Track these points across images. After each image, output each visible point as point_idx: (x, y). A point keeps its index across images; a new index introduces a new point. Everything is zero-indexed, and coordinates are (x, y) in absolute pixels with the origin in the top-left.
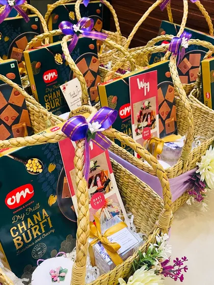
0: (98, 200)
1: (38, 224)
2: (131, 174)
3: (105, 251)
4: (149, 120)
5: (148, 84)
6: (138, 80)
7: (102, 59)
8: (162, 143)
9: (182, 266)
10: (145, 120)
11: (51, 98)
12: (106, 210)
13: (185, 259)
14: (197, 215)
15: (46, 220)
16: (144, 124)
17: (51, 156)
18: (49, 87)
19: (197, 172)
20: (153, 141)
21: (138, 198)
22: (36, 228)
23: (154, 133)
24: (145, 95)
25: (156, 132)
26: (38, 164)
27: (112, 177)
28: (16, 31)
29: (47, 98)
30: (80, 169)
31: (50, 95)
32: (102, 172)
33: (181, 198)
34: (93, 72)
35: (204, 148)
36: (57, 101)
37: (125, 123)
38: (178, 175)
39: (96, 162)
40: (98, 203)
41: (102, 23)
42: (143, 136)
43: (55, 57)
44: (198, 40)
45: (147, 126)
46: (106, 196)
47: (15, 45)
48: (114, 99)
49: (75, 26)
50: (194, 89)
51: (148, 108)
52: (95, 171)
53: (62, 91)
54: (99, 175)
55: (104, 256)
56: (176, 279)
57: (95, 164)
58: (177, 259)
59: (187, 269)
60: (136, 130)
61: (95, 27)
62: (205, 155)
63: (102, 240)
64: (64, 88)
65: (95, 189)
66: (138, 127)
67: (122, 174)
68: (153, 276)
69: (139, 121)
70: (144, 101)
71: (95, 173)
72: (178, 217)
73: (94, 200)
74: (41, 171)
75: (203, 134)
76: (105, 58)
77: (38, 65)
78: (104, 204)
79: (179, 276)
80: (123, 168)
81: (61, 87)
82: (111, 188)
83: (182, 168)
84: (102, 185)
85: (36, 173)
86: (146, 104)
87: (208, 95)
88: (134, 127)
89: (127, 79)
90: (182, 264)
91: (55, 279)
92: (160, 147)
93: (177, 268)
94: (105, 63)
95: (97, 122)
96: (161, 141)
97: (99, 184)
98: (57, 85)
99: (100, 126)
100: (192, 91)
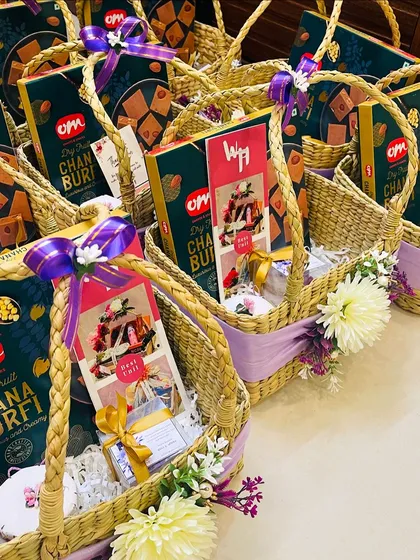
0: (131, 367)
1: (15, 407)
2: (192, 323)
3: (127, 459)
4: (249, 218)
5: (247, 150)
6: (225, 143)
7: (185, 86)
8: (267, 264)
9: (255, 493)
10: (240, 217)
11: (72, 167)
12: (146, 385)
13: (259, 480)
14: (321, 397)
15: (29, 401)
16: (240, 224)
17: (36, 293)
18: (67, 147)
19: (318, 322)
20: (254, 257)
21: (202, 366)
22: (11, 414)
23: (258, 241)
24: (241, 170)
25: (264, 239)
26: (10, 306)
27: (159, 327)
28: (17, 29)
29: (64, 168)
30: (59, 328)
31: (71, 163)
32: (139, 318)
33: (291, 366)
34: (158, 116)
35: (335, 279)
36: (85, 172)
37: (199, 224)
38: (279, 326)
39: (127, 300)
40: (130, 371)
41: (194, 8)
42: (236, 247)
43: (80, 90)
44: (335, 72)
45: (244, 229)
46: (147, 360)
47: (15, 57)
48: (174, 180)
49: (111, 35)
50: (348, 156)
51: (247, 195)
52: (125, 317)
53: (95, 153)
54: (133, 324)
55: (122, 468)
56: (245, 512)
57: (123, 304)
58: (248, 479)
59: (261, 497)
60: (222, 237)
61: (179, 18)
62: (335, 292)
63: (123, 440)
64: (100, 148)
65: (125, 347)
66: (225, 230)
67: (177, 323)
68: (192, 509)
69: (227, 219)
70: (238, 182)
71: (123, 321)
72: (286, 398)
73: (123, 368)
74: (16, 318)
75: (355, 245)
76: (192, 84)
77: (44, 106)
78: (142, 374)
79: (250, 508)
80: (180, 313)
81: (93, 146)
82: (156, 347)
83: (288, 315)
84: (139, 341)
85: (8, 321)
86: (243, 187)
87: (369, 170)
88: (217, 231)
89: (201, 143)
90: (256, 488)
91: (30, 504)
92: (263, 270)
93: (246, 493)
94: (192, 94)
95: (96, 246)
96: (267, 259)
97: (133, 338)
98: (83, 142)
99: (100, 252)
100: (343, 160)
